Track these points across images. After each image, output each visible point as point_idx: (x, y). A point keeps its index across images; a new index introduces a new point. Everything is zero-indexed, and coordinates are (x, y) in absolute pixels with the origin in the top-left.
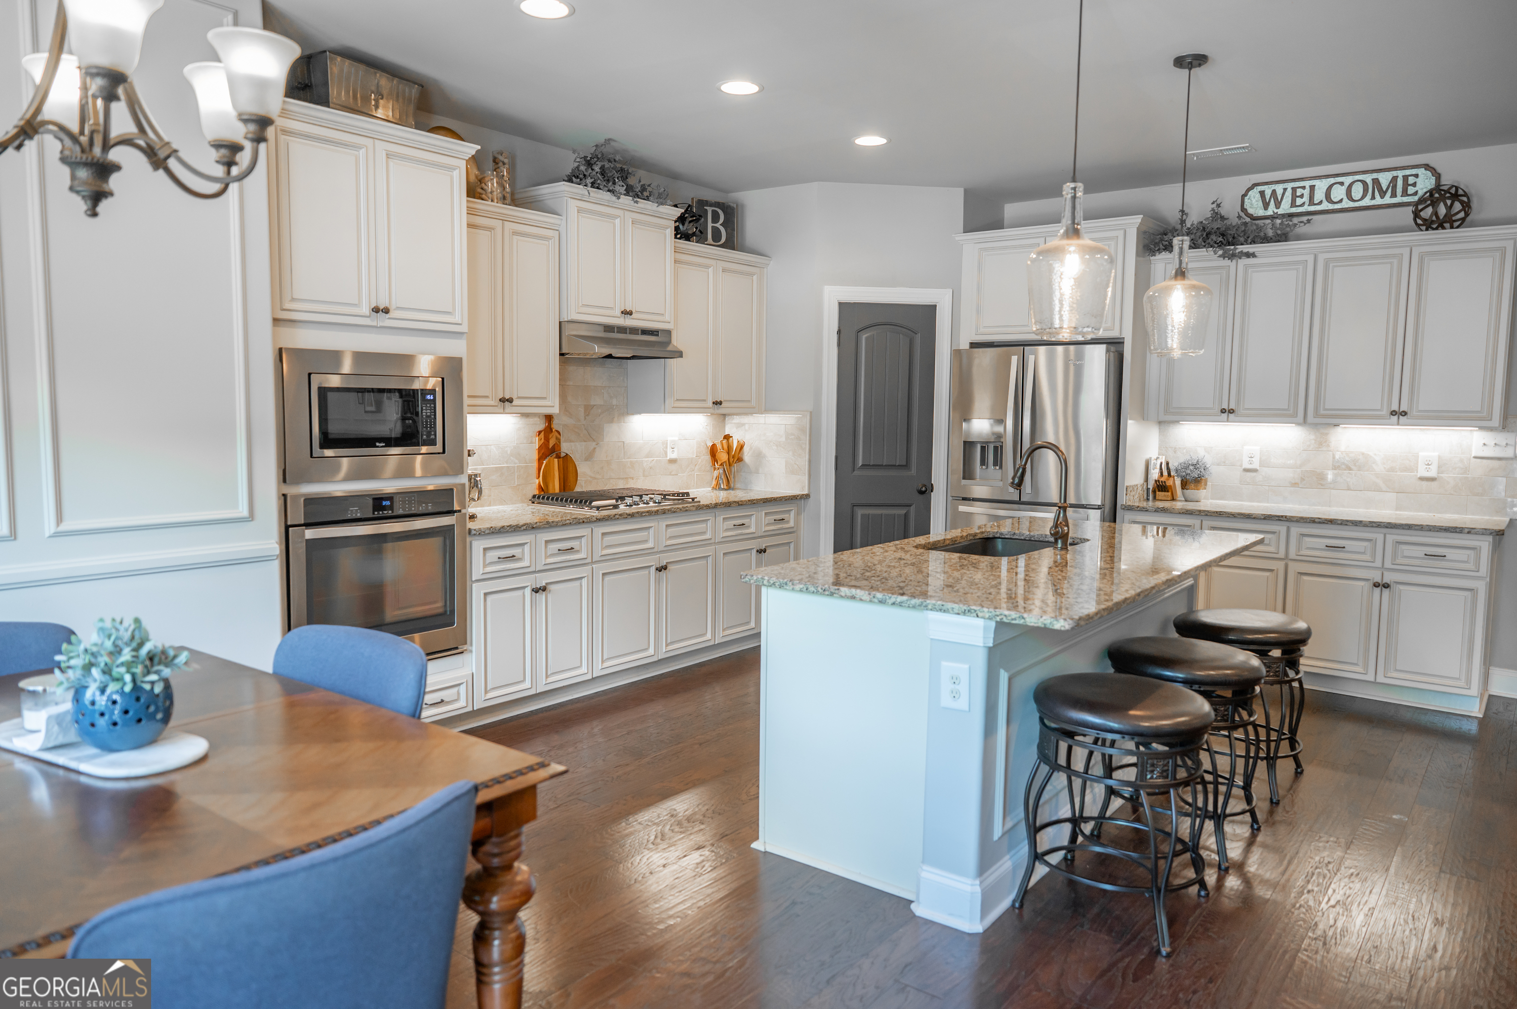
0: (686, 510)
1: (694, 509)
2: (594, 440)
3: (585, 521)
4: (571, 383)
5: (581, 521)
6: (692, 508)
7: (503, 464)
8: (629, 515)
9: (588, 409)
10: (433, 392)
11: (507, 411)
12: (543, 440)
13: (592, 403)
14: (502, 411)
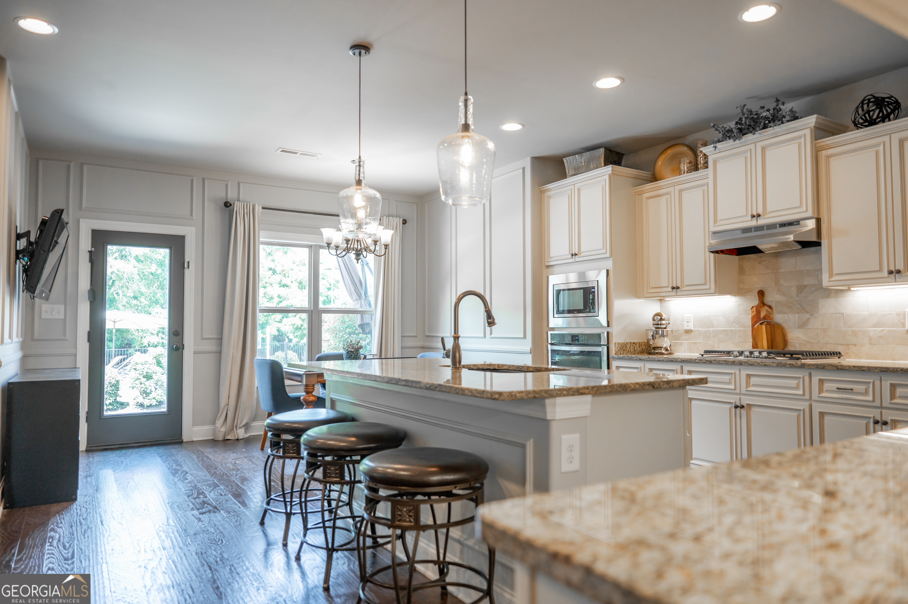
0: (765, 365)
1: (774, 365)
2: (808, 312)
3: (673, 360)
4: (783, 271)
5: (670, 360)
6: (771, 364)
7: (728, 328)
8: (708, 361)
9: (801, 289)
10: (593, 288)
11: (678, 294)
12: (755, 313)
13: (805, 283)
14: (675, 294)
